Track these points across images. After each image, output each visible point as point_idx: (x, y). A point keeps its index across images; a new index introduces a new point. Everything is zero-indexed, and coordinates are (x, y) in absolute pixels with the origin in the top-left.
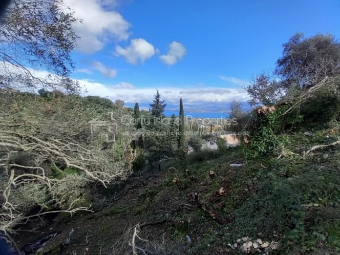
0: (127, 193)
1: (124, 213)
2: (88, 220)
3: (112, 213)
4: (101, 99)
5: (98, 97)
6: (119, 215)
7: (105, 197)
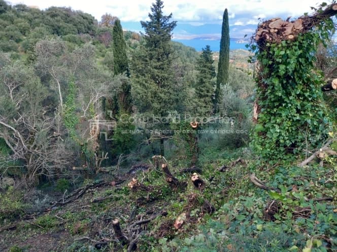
0: (84, 193)
1: (61, 228)
2: (7, 230)
3: (43, 225)
4: (74, 13)
5: (68, 10)
6: (52, 230)
7: (47, 196)
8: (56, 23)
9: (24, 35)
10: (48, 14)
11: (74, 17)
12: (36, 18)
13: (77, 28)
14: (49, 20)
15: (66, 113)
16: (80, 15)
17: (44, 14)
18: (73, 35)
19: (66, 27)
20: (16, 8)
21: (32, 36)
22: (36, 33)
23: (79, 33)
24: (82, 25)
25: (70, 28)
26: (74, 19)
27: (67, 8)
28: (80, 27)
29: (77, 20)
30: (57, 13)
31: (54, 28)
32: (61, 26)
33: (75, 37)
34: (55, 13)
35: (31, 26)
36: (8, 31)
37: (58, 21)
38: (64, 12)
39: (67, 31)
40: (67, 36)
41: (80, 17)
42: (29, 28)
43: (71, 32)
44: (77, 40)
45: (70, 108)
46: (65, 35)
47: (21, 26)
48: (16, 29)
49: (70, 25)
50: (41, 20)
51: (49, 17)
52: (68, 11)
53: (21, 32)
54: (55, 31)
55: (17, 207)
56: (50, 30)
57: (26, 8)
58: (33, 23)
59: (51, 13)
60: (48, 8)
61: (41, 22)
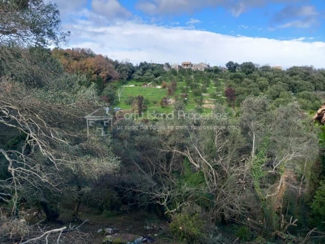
4: (315, 71)
7: (220, 235)
8: (293, 81)
9: (262, 91)
10: (288, 73)
11: (314, 75)
12: (275, 77)
13: (315, 86)
14: (288, 79)
15: (254, 164)
16: (321, 73)
17: (284, 74)
18: (308, 92)
19: (303, 85)
20: (261, 69)
21: (268, 92)
22: (272, 89)
23: (315, 90)
24: (321, 82)
25: (307, 85)
26: (313, 77)
27: (309, 67)
28: (319, 84)
29: (317, 78)
30: (297, 72)
31: (290, 86)
32: (297, 84)
33: (310, 94)
34: (295, 72)
35: (269, 83)
36: (250, 87)
37: (296, 79)
38: (304, 71)
39: (304, 88)
40: (301, 93)
41: (321, 75)
42: (267, 85)
43: (307, 89)
44: (311, 97)
45: (259, 161)
46: (300, 92)
47: (261, 83)
48: (256, 86)
49: (308, 83)
50: (280, 79)
51: (287, 76)
52: (309, 70)
53: (260, 89)
54: (291, 88)
55: (195, 232)
56: (286, 87)
57: (269, 69)
58: (272, 81)
59: (291, 72)
60: (289, 68)
61: (279, 80)
